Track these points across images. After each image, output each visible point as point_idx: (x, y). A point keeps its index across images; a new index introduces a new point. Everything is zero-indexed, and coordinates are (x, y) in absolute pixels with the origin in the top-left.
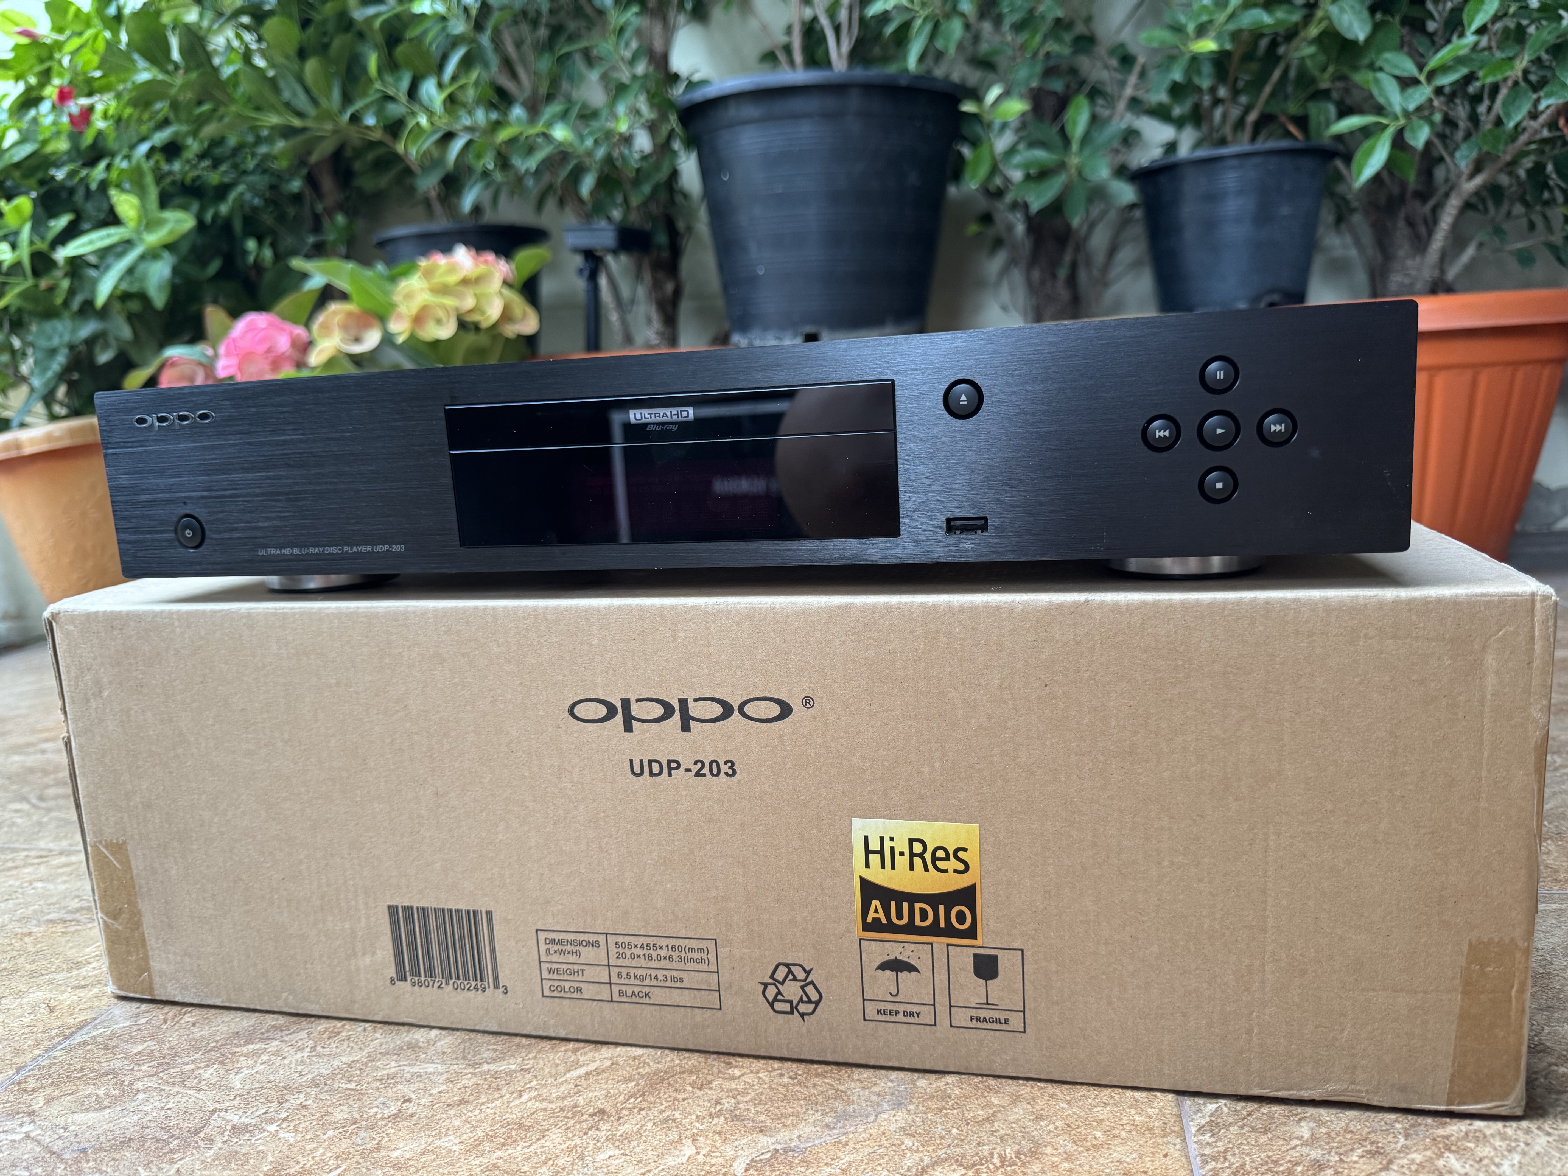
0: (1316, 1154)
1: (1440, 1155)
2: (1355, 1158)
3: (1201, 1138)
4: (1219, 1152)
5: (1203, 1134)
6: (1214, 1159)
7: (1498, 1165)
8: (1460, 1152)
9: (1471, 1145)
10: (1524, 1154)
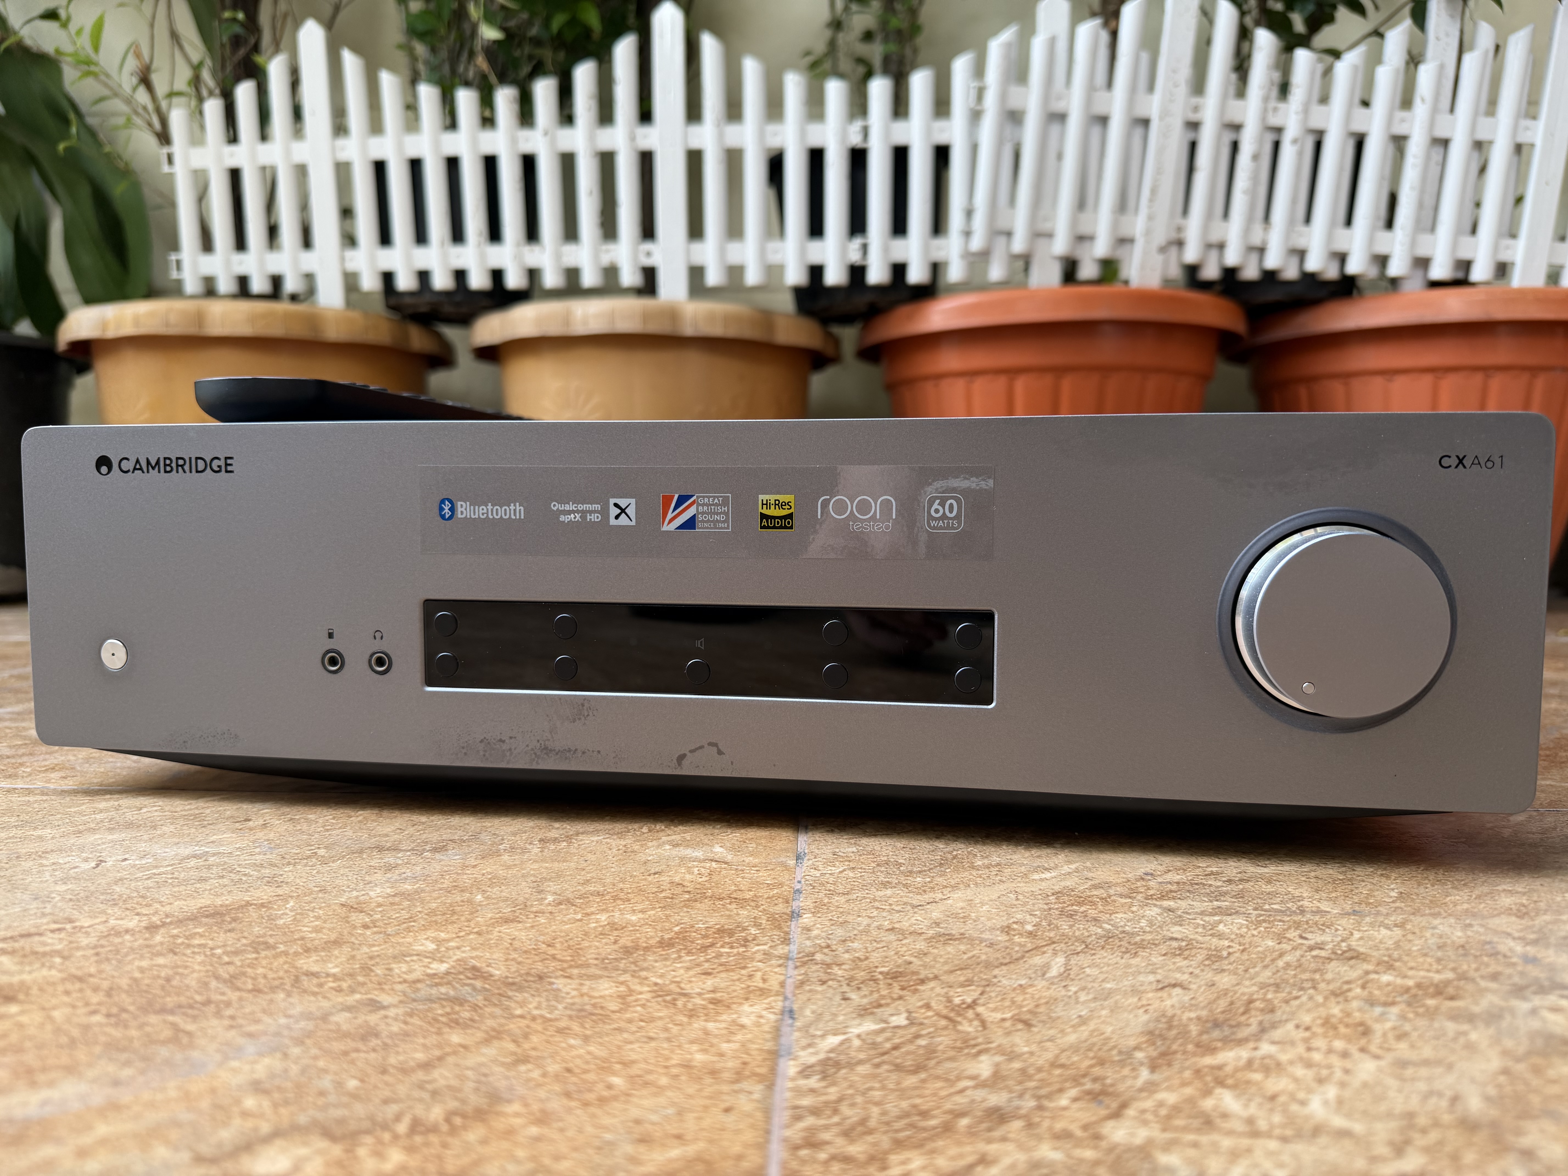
0: (996, 1099)
5: (807, 1077)
6: (815, 1111)
10: (1343, 1085)
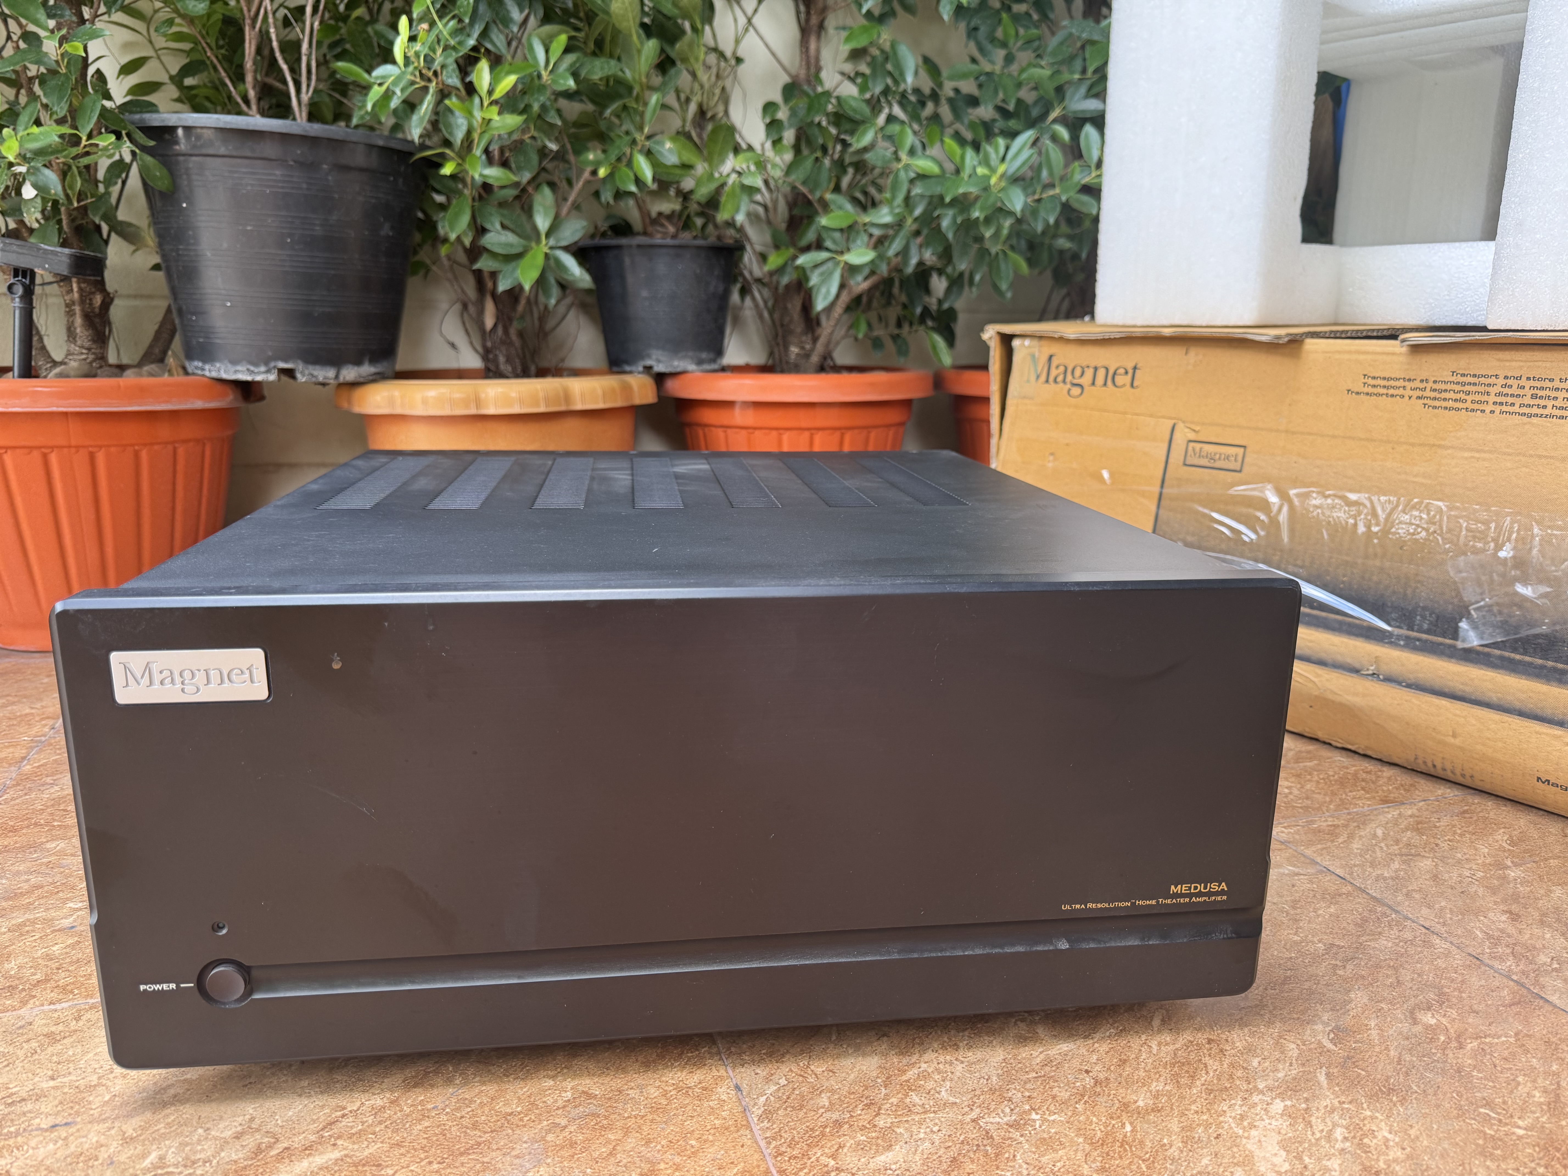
1: (907, 1095)
2: (859, 1112)
3: (762, 1125)
4: (776, 1133)
7: (939, 1093)
8: (917, 1089)
9: (922, 1082)
